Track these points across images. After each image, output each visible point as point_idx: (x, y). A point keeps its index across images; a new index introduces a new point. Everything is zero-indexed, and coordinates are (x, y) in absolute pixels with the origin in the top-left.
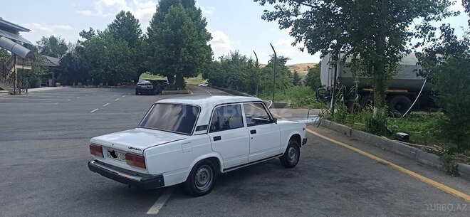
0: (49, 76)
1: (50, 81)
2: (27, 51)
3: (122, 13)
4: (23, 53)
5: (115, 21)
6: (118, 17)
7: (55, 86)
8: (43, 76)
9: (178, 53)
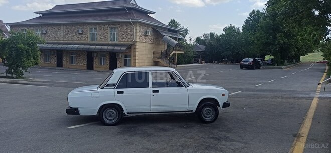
0: (198, 57)
1: (199, 60)
2: (176, 42)
3: (254, 11)
4: (173, 43)
5: (248, 18)
6: (250, 15)
7: (201, 63)
8: (195, 57)
9: (275, 38)
